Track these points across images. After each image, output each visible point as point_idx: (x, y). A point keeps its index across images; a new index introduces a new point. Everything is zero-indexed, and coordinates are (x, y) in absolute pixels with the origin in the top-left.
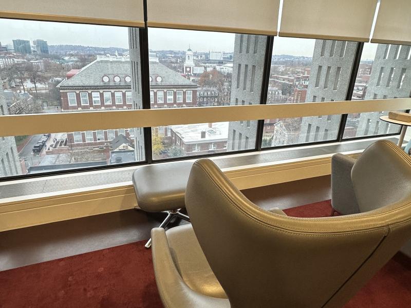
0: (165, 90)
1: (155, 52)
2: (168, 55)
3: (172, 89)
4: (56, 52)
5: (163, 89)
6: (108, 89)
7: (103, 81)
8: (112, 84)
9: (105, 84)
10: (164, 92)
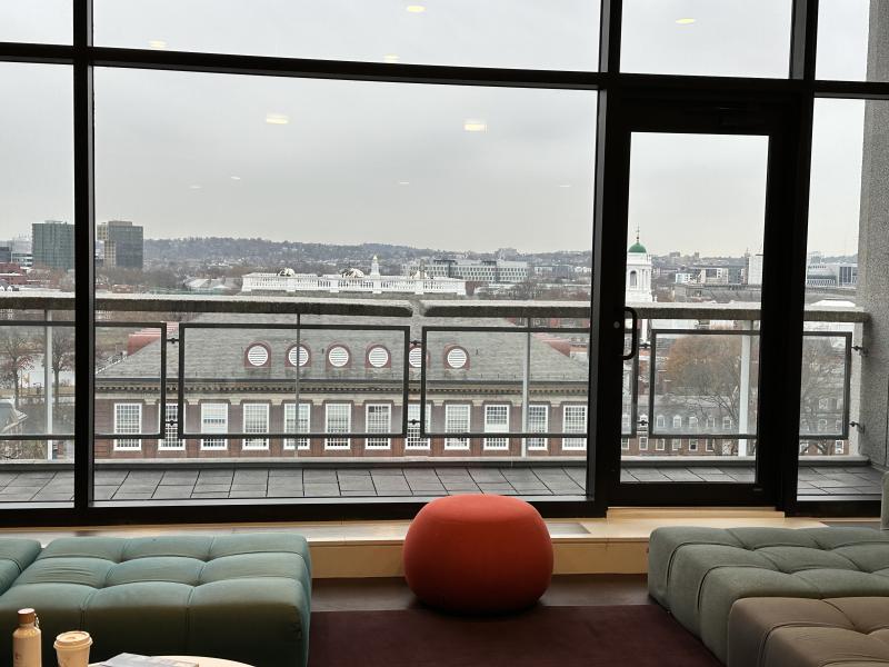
0: (478, 401)
1: (527, 258)
2: (578, 269)
3: (505, 398)
4: (172, 264)
5: (469, 398)
6: (263, 391)
7: (246, 362)
8: (278, 373)
9: (253, 373)
10: (473, 408)
